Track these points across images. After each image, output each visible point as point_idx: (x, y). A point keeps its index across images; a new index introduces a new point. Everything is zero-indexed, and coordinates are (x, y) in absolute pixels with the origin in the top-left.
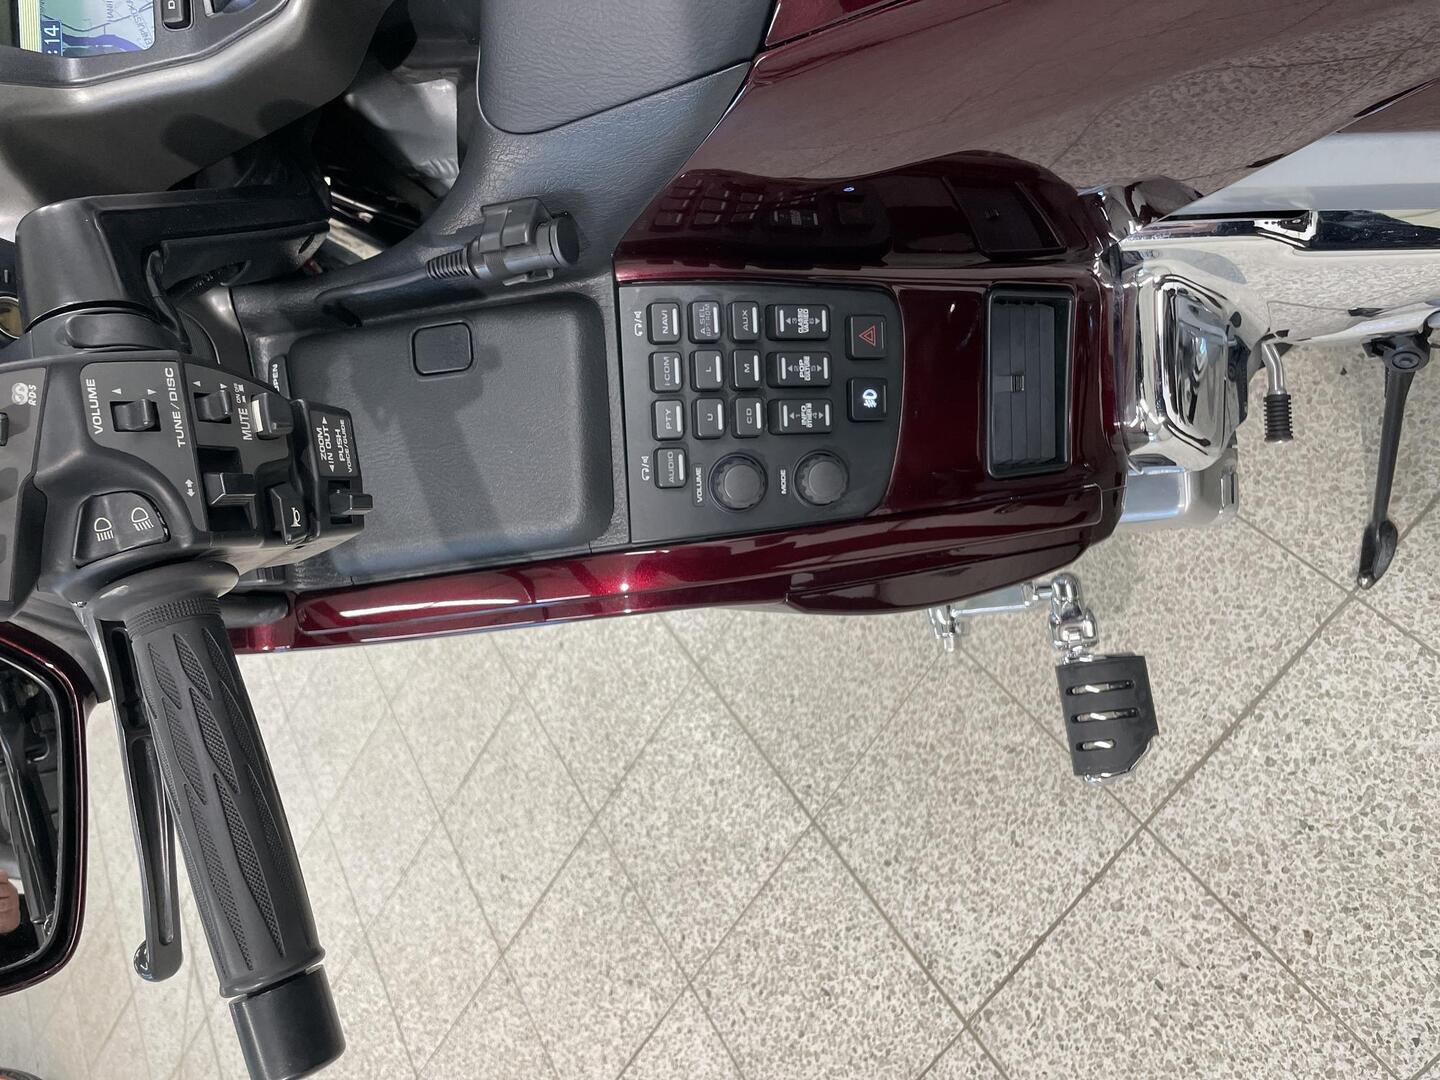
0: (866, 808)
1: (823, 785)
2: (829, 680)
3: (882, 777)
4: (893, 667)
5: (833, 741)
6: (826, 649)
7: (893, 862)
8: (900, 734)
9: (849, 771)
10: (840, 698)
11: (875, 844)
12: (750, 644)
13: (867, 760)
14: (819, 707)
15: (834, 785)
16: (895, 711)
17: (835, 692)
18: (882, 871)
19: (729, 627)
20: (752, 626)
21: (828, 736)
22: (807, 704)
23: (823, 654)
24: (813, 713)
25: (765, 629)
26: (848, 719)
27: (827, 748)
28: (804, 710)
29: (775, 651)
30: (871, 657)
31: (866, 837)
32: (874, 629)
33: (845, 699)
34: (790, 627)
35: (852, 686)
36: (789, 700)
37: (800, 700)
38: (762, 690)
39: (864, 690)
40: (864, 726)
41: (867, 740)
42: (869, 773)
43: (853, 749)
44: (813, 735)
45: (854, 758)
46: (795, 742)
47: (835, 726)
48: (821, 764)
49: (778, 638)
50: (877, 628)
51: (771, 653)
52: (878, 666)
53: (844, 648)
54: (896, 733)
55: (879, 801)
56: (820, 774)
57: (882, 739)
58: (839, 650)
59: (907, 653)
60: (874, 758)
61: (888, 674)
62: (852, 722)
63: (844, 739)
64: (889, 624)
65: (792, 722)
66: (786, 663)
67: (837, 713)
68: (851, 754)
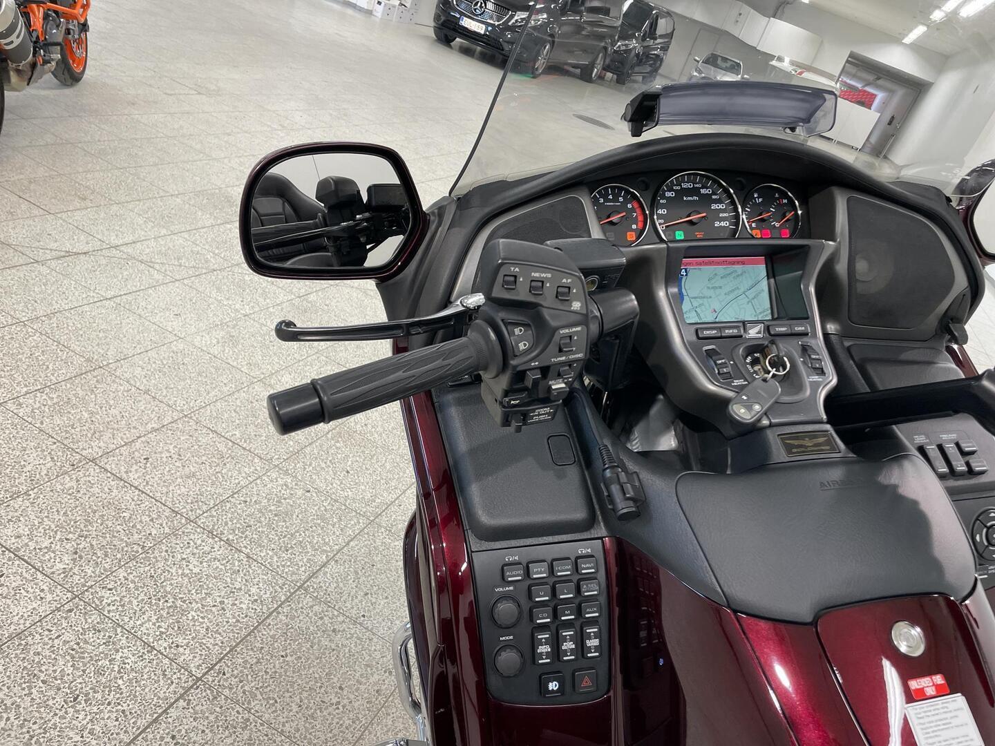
0: (212, 718)
1: (226, 684)
2: (300, 682)
3: (235, 728)
4: (313, 728)
5: (257, 688)
6: (320, 677)
7: (175, 741)
8: (266, 738)
9: (237, 702)
10: (288, 691)
11: (186, 727)
12: (320, 622)
13: (246, 716)
14: (281, 676)
15: (226, 692)
16: (282, 733)
17: (292, 686)
18: (167, 734)
19: (330, 607)
20: (331, 623)
21: (261, 684)
22: (282, 668)
23: (317, 676)
24: (276, 672)
25: (330, 633)
26: (274, 698)
27: (253, 684)
28: (277, 666)
29: (316, 641)
30: (318, 711)
31: (192, 719)
32: (337, 711)
33: (287, 695)
34: (334, 650)
35: (297, 699)
36: (283, 654)
37: (284, 661)
38: (289, 634)
39: (295, 708)
40: (270, 711)
41: (260, 714)
42: (237, 717)
43: (253, 704)
44: (260, 674)
45: (246, 705)
46: (255, 660)
47: (269, 688)
48: (241, 682)
49: (325, 642)
50: (338, 714)
51: (314, 638)
52: (312, 716)
53: (323, 689)
54: (267, 735)
55: (218, 727)
56: (234, 681)
57: (262, 725)
58: (321, 687)
59: (323, 738)
60: (248, 720)
61: (307, 725)
62: (271, 702)
63: (259, 697)
64: (341, 722)
65: (268, 658)
66: (308, 649)
67: (277, 689)
68: (249, 703)
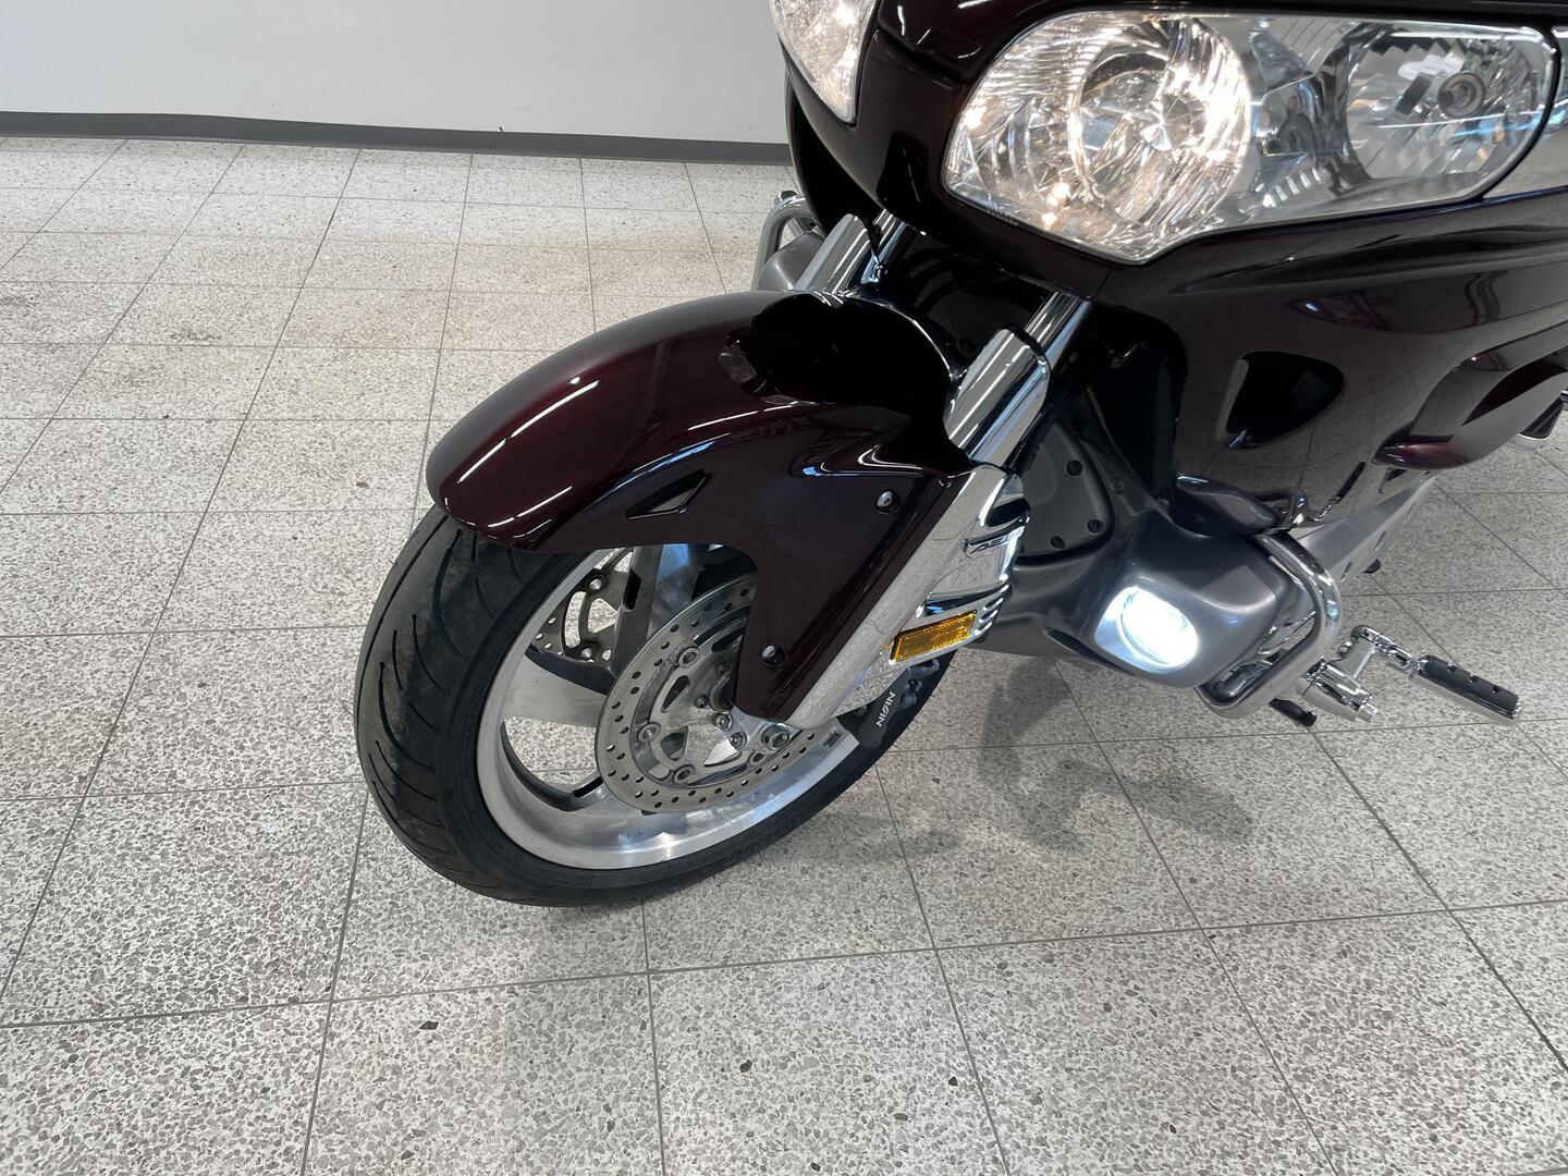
0: (1357, 1123)
1: (1306, 1158)
2: (1172, 1068)
3: (1325, 1082)
4: (1198, 994)
5: (1255, 1112)
6: (1130, 1048)
7: (1434, 1131)
8: (1281, 1034)
9: (1302, 1115)
10: (1203, 1069)
11: (1407, 1139)
12: (1051, 1136)
13: (1296, 1085)
14: (1199, 1101)
15: (1312, 1144)
16: (1252, 1023)
17: (1191, 1071)
18: (1441, 1150)
19: (1003, 1151)
20: (1029, 1117)
21: (1244, 1113)
22: (1188, 1113)
23: (1134, 1055)
24: (1204, 1113)
25: (1047, 1102)
26: (1235, 1077)
27: (1258, 1124)
28: (1194, 1121)
29: (1088, 1109)
30: (1172, 1007)
31: (1393, 1143)
32: (1141, 985)
33: (1208, 1066)
34: (1069, 1070)
35: (1195, 1046)
36: (1168, 1133)
37: (1176, 1119)
38: (1131, 1160)
39: (1208, 1039)
40: (1254, 1064)
41: (1272, 1071)
42: (1314, 1093)
43: (1277, 1094)
44: (1234, 1131)
45: (1289, 1099)
46: (1231, 1161)
47: (1234, 1097)
48: (1277, 1143)
49: (1072, 1093)
50: (1143, 982)
51: (1087, 1117)
52: (1186, 1007)
53: (1141, 1028)
54: (1278, 1037)
55: (1353, 1103)
56: (1291, 1153)
57: (1279, 1056)
58: (1141, 1034)
59: (1191, 972)
60: (1297, 1077)
61: (1203, 1003)
62: (1242, 1075)
63: (1258, 1096)
64: (1146, 969)
65: (1202, 1147)
66: (1115, 1106)
67: (1220, 1085)
68: (1281, 1100)
